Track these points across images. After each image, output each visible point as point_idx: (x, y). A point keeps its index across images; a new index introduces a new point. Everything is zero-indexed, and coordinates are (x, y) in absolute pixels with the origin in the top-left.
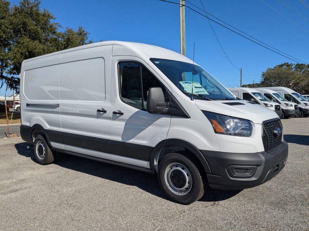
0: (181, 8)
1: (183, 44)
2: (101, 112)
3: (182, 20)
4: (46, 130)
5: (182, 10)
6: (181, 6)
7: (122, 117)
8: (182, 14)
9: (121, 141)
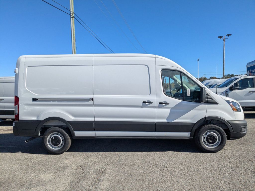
0: (72, 18)
1: (74, 48)
2: (147, 103)
3: (73, 28)
4: (69, 122)
5: (73, 20)
6: (72, 17)
7: (168, 106)
8: (73, 24)
9: (166, 122)
